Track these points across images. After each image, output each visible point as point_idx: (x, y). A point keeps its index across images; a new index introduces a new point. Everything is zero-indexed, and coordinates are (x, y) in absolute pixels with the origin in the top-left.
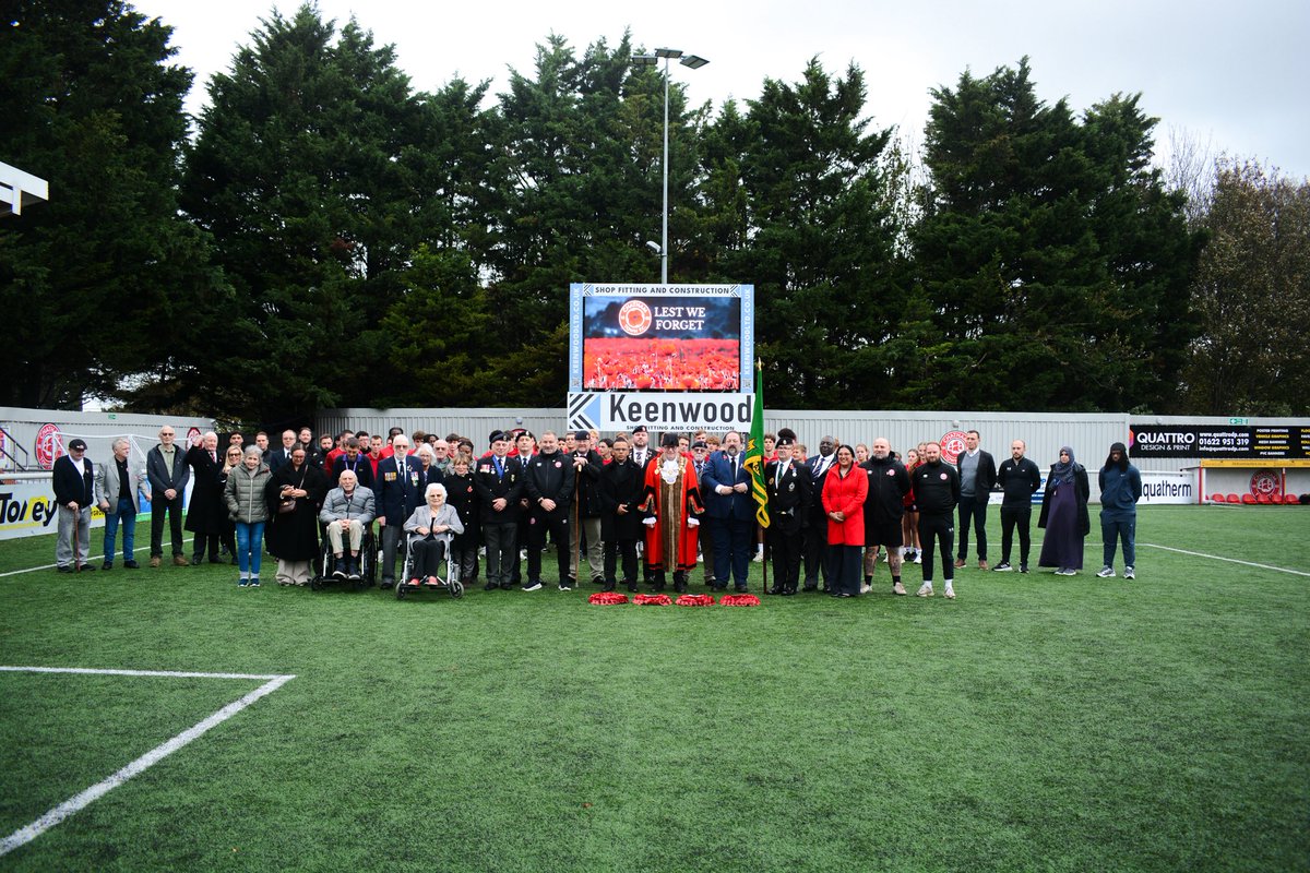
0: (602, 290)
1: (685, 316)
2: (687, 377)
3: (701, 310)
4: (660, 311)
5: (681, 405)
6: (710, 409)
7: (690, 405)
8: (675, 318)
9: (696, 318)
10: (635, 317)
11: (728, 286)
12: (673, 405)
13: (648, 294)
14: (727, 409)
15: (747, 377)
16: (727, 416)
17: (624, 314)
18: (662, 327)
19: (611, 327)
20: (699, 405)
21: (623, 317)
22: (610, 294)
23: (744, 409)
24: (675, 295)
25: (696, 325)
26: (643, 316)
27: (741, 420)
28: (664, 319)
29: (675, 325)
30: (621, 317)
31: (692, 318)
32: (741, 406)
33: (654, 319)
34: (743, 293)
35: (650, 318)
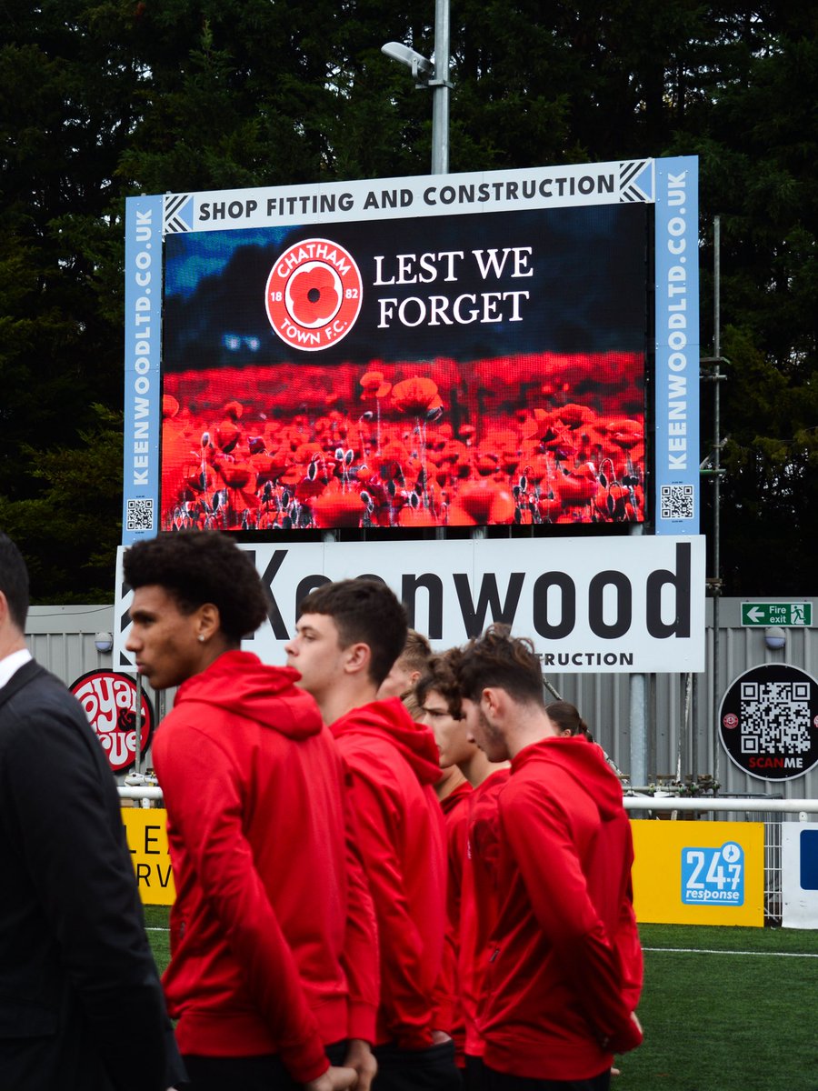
0: (219, 211)
1: (469, 279)
2: (476, 486)
3: (520, 256)
4: (391, 269)
5: (461, 581)
6: (554, 593)
7: (489, 581)
8: (440, 287)
9: (507, 283)
10: (313, 294)
11: (611, 168)
12: (433, 582)
13: (358, 214)
14: (610, 593)
15: (678, 477)
16: (610, 617)
17: (280, 285)
18: (394, 321)
19: (242, 331)
20: (517, 580)
21: (279, 297)
22: (242, 223)
23: (668, 592)
24: (440, 210)
25: (505, 307)
26: (338, 287)
27: (657, 629)
28: (401, 292)
29: (438, 311)
30: (271, 296)
31: (492, 284)
32: (657, 580)
33: (372, 294)
34: (663, 188)
35: (356, 294)
